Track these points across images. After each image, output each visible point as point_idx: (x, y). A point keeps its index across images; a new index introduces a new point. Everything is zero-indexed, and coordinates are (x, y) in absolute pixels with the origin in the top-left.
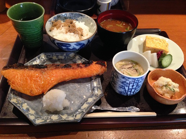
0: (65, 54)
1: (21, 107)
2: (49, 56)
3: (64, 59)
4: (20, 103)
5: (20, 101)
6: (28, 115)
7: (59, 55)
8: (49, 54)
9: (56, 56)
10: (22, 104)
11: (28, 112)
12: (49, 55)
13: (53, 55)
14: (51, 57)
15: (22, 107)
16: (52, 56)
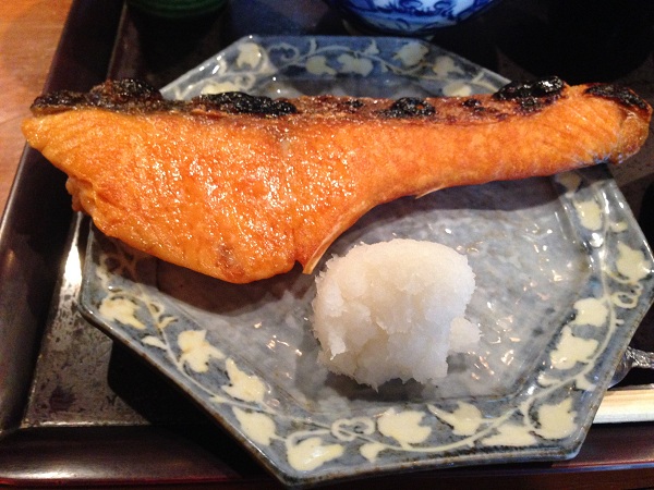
0: (373, 49)
1: (172, 355)
2: (283, 58)
3: (371, 74)
4: (162, 326)
5: (156, 316)
6: (228, 408)
7: (341, 53)
8: (287, 46)
9: (322, 60)
10: (173, 333)
11: (225, 388)
12: (283, 51)
13: (304, 51)
14: (296, 61)
15: (179, 352)
16: (303, 53)
